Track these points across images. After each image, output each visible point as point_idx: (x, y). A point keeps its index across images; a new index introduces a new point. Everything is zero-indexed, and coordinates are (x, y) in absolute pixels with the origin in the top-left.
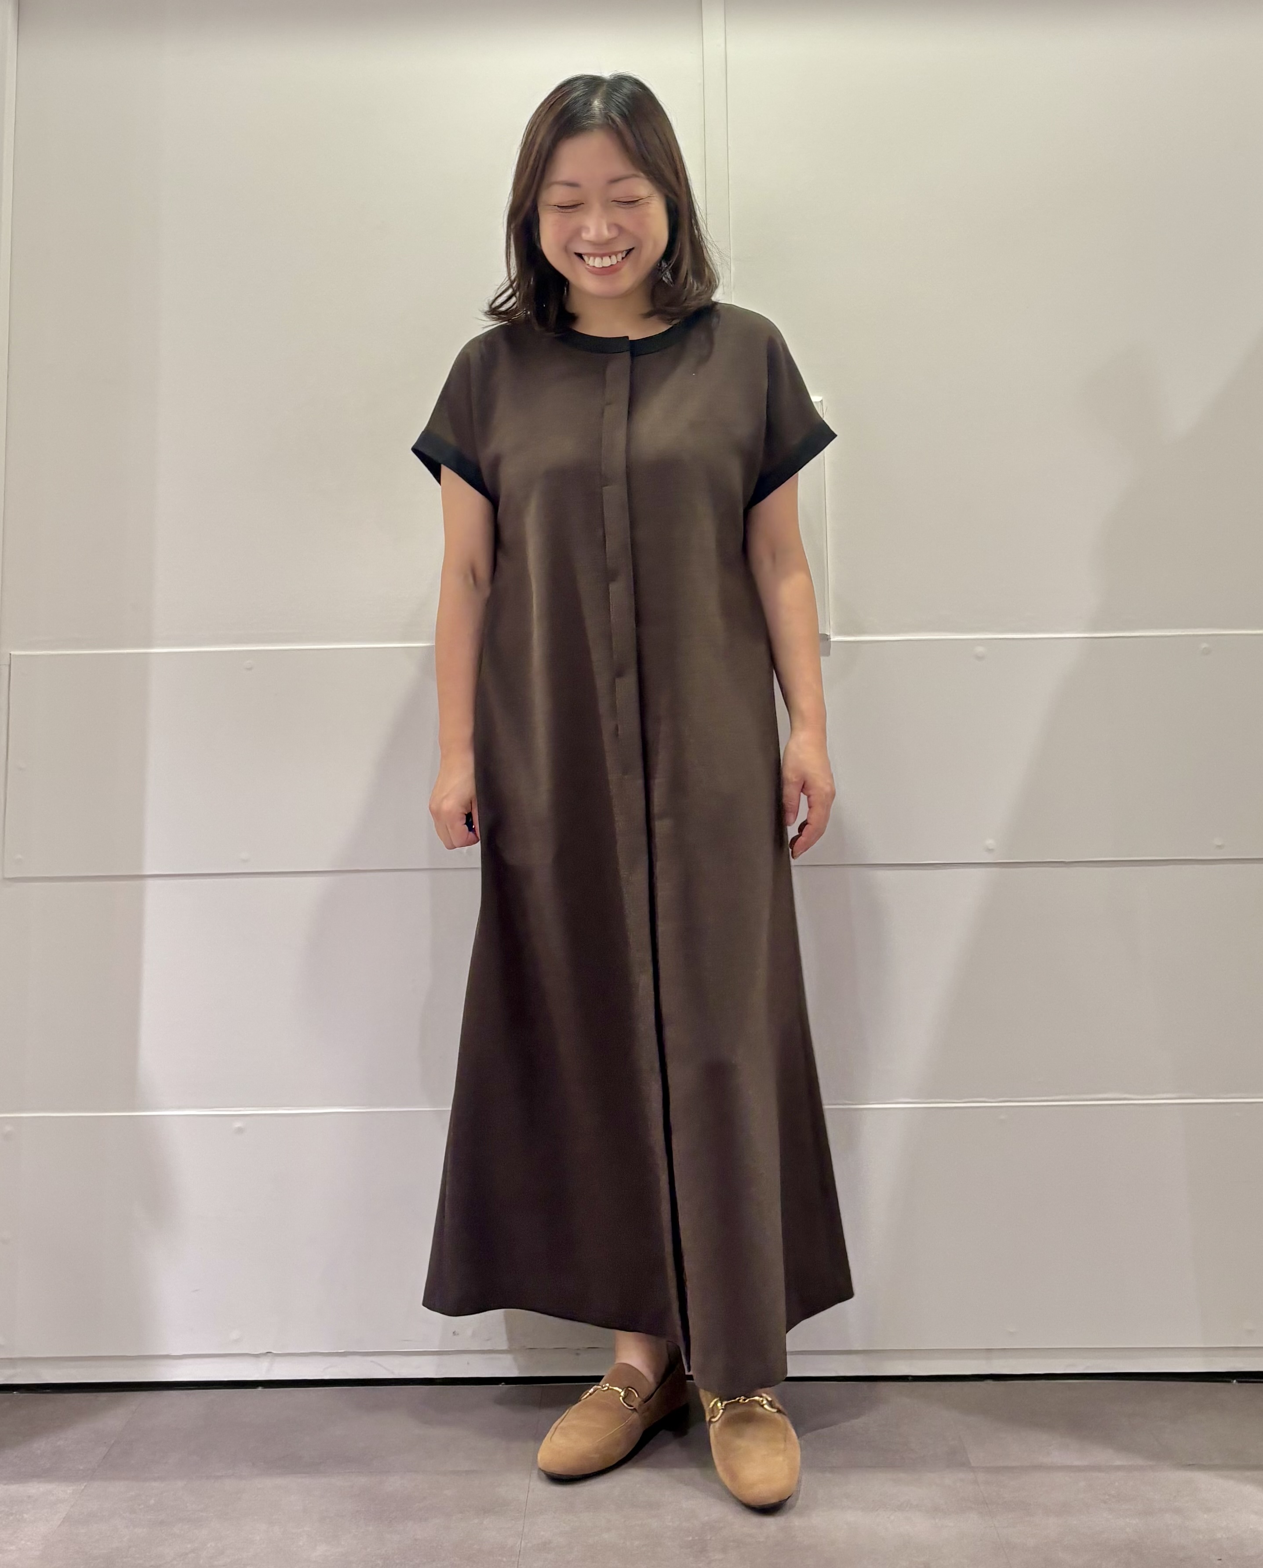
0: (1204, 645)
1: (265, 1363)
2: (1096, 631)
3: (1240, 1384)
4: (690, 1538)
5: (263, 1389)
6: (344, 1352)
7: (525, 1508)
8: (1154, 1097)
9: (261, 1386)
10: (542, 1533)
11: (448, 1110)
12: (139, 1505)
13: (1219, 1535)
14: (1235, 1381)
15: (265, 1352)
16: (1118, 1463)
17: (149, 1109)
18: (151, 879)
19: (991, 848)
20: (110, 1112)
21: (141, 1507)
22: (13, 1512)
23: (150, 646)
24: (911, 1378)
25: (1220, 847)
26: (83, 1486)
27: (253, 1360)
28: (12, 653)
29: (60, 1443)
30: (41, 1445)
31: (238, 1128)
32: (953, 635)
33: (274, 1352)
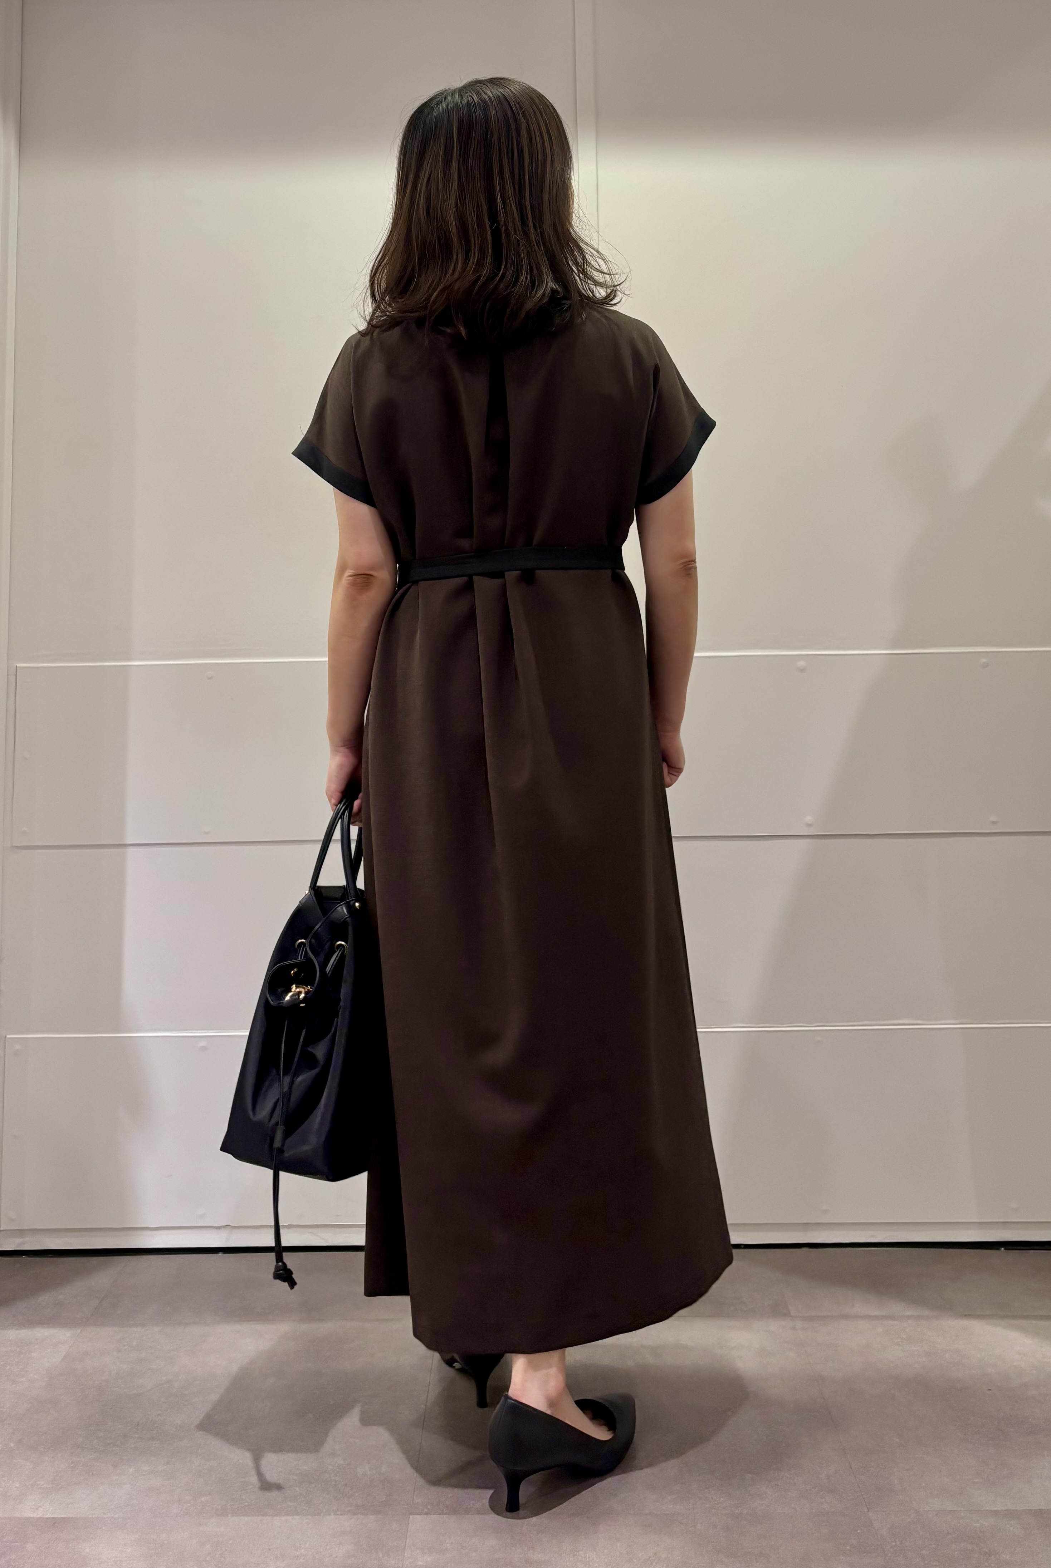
0: (984, 660)
1: (224, 1233)
2: (896, 648)
3: (1007, 1251)
5: (223, 1254)
6: (288, 1225)
9: (221, 1252)
12: (124, 1346)
13: (989, 1370)
14: (1003, 1249)
15: (225, 1225)
16: (909, 1313)
17: (130, 1032)
18: (131, 847)
19: (810, 823)
20: (97, 1034)
21: (126, 1347)
22: (24, 1351)
23: (129, 660)
24: (743, 1246)
25: (994, 823)
26: (79, 1331)
27: (215, 1231)
28: (18, 665)
29: (61, 1297)
30: (45, 1298)
31: (203, 1047)
32: (779, 652)
33: (232, 1225)
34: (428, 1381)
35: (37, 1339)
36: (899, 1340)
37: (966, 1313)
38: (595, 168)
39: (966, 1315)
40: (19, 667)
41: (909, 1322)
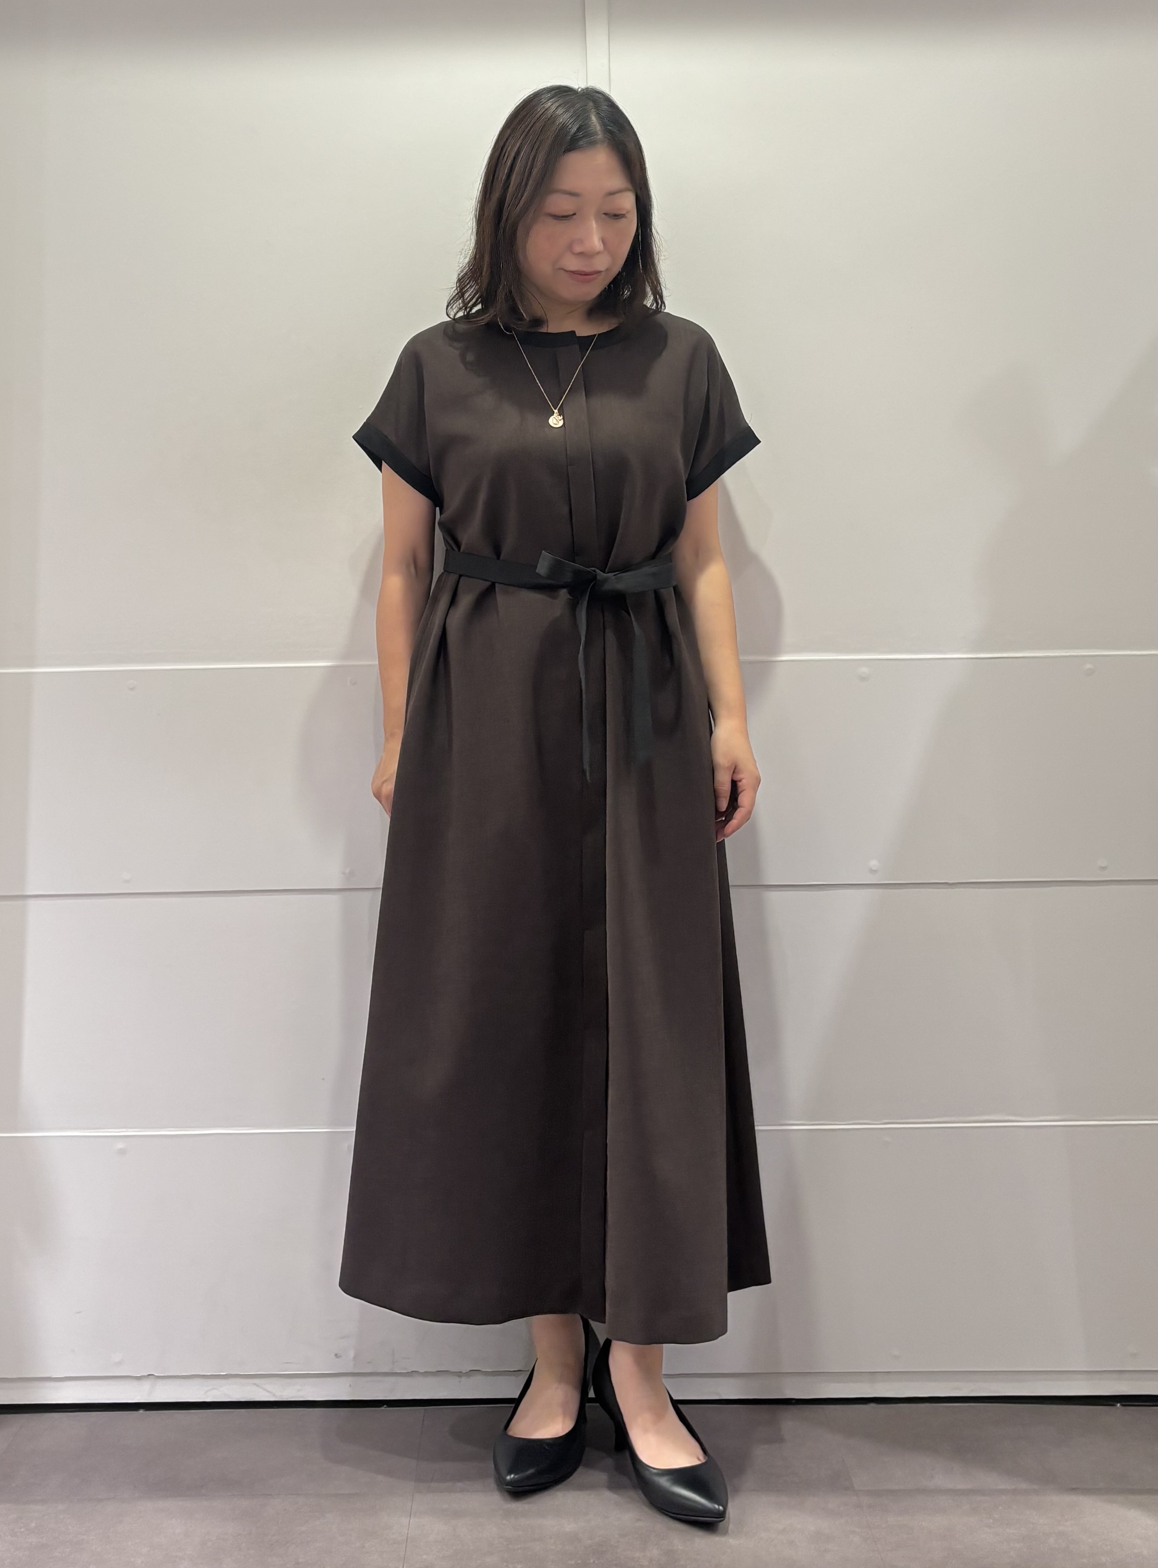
0: (1089, 666)
1: (146, 1385)
2: (982, 651)
3: (1124, 1408)
4: (573, 1562)
5: (145, 1412)
6: (226, 1374)
7: (407, 1532)
8: (1037, 1119)
9: (142, 1409)
10: (425, 1557)
11: (353, 1131)
12: (21, 1528)
13: (1103, 1559)
14: (1119, 1405)
15: (146, 1374)
16: (1002, 1487)
17: (29, 1130)
18: (33, 899)
19: (874, 869)
21: (22, 1530)
23: (31, 666)
25: (1104, 868)
27: (135, 1383)
31: (120, 1149)
32: (836, 656)
33: (155, 1374)
36: (991, 1521)
37: (1074, 1486)
39: (1073, 1489)
41: (1004, 1497)
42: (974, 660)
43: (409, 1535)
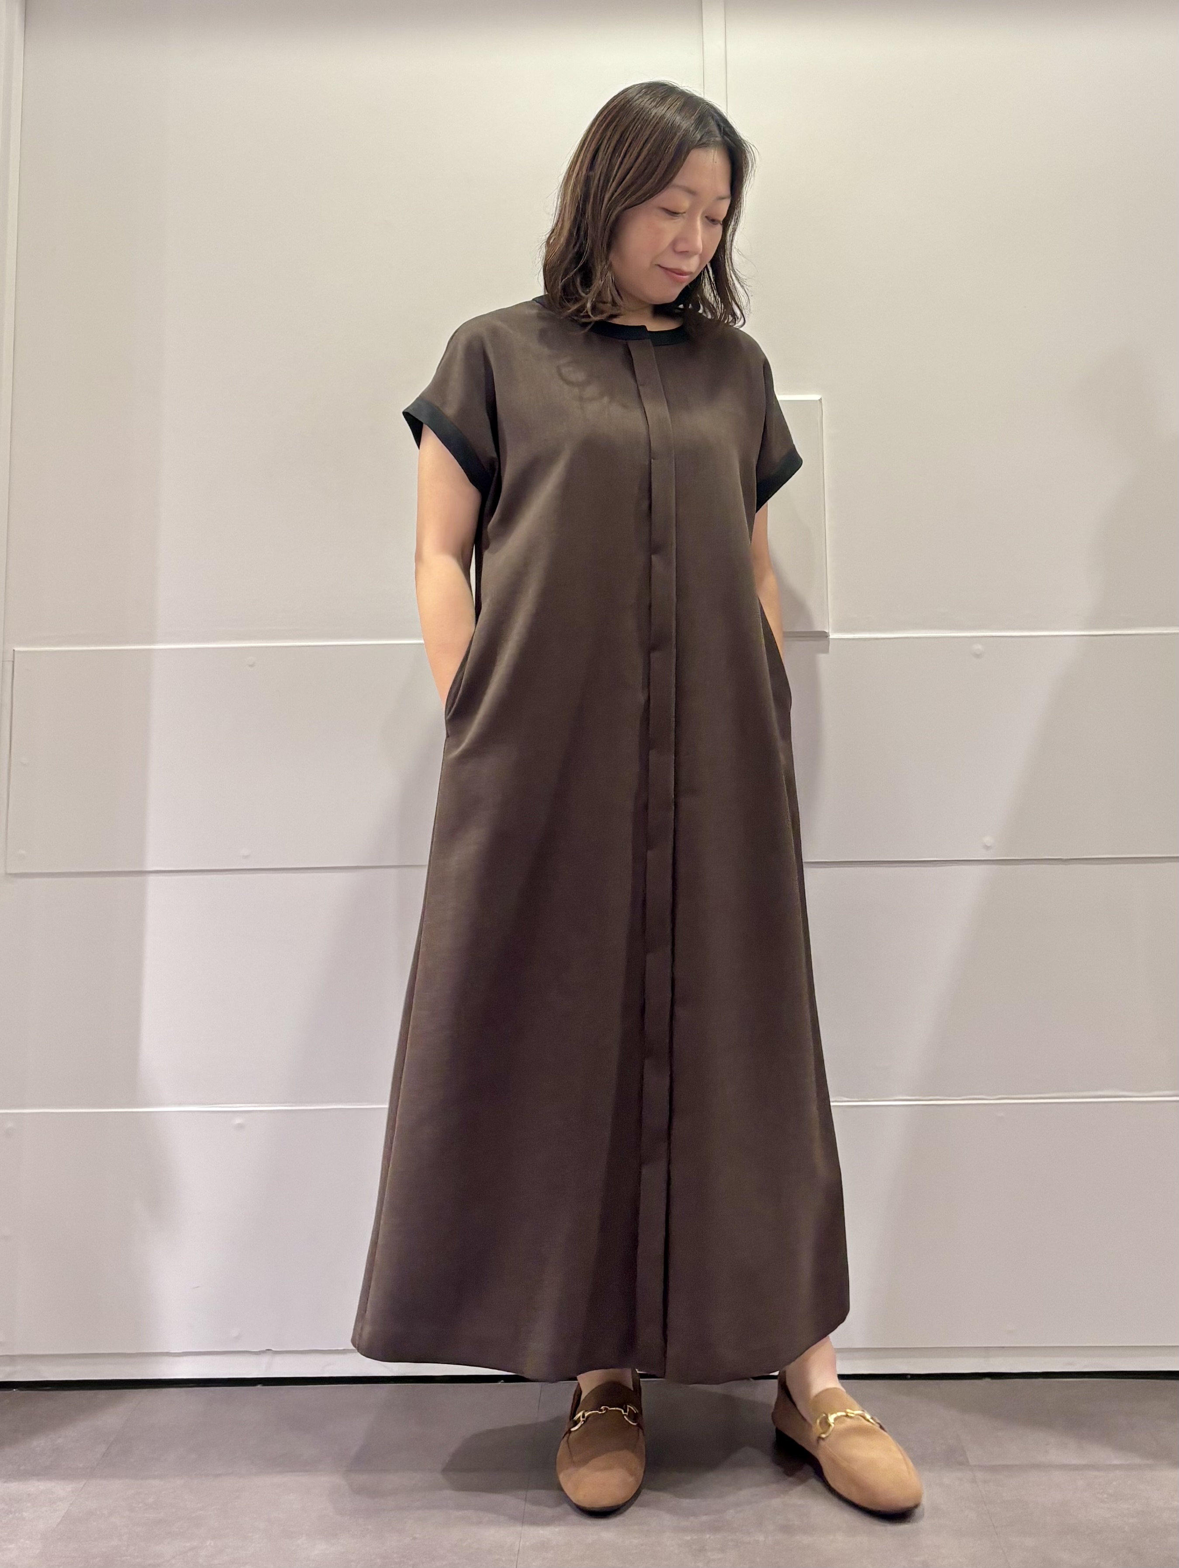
1: (264, 1361)
5: (262, 1387)
6: (343, 1350)
9: (260, 1384)
12: (138, 1504)
15: (264, 1349)
16: (1116, 1462)
17: (150, 1105)
18: (153, 874)
19: (989, 845)
20: (111, 1108)
22: (13, 1510)
23: (152, 642)
24: (909, 1376)
26: (83, 1483)
27: (253, 1357)
28: (16, 649)
29: (60, 1441)
30: (40, 1443)
31: (239, 1124)
32: (951, 633)
33: (273, 1349)
34: (518, 1549)
35: (29, 1495)
36: (1104, 1496)
38: (723, 45)
40: (20, 652)
41: (1118, 1472)
42: (1088, 637)
43: (526, 1510)
